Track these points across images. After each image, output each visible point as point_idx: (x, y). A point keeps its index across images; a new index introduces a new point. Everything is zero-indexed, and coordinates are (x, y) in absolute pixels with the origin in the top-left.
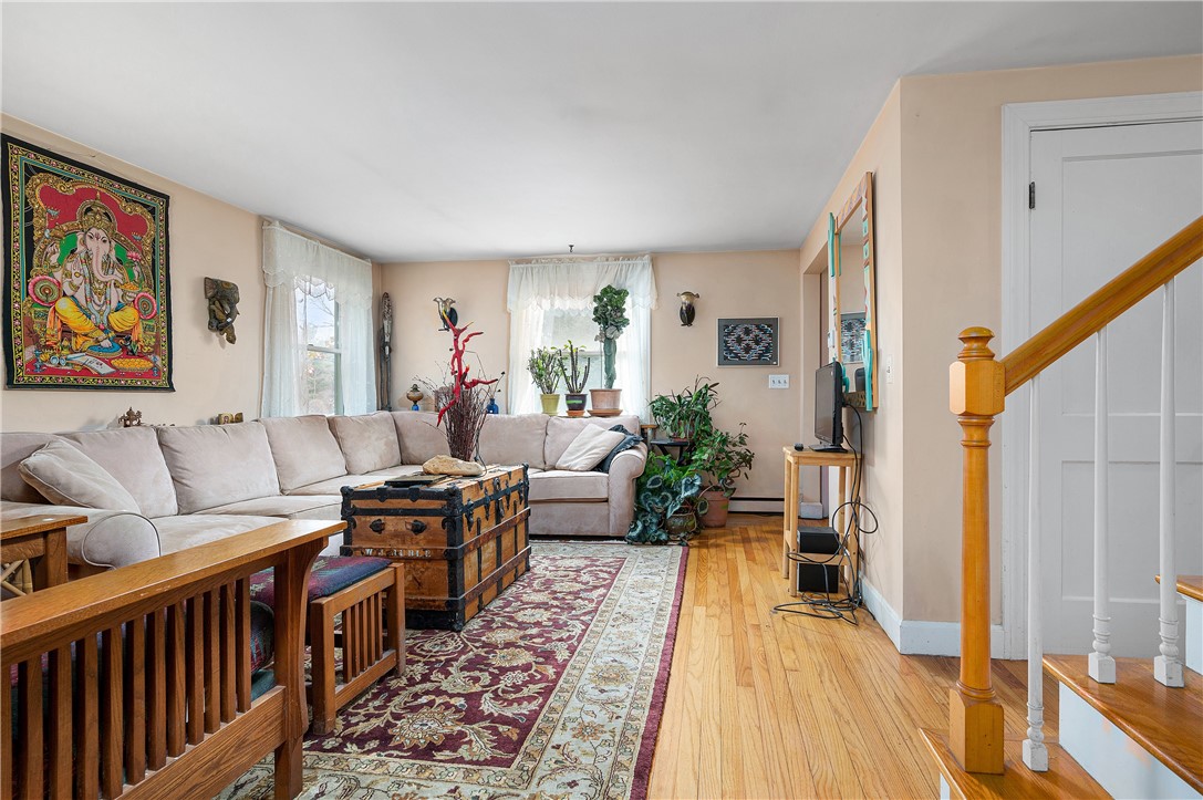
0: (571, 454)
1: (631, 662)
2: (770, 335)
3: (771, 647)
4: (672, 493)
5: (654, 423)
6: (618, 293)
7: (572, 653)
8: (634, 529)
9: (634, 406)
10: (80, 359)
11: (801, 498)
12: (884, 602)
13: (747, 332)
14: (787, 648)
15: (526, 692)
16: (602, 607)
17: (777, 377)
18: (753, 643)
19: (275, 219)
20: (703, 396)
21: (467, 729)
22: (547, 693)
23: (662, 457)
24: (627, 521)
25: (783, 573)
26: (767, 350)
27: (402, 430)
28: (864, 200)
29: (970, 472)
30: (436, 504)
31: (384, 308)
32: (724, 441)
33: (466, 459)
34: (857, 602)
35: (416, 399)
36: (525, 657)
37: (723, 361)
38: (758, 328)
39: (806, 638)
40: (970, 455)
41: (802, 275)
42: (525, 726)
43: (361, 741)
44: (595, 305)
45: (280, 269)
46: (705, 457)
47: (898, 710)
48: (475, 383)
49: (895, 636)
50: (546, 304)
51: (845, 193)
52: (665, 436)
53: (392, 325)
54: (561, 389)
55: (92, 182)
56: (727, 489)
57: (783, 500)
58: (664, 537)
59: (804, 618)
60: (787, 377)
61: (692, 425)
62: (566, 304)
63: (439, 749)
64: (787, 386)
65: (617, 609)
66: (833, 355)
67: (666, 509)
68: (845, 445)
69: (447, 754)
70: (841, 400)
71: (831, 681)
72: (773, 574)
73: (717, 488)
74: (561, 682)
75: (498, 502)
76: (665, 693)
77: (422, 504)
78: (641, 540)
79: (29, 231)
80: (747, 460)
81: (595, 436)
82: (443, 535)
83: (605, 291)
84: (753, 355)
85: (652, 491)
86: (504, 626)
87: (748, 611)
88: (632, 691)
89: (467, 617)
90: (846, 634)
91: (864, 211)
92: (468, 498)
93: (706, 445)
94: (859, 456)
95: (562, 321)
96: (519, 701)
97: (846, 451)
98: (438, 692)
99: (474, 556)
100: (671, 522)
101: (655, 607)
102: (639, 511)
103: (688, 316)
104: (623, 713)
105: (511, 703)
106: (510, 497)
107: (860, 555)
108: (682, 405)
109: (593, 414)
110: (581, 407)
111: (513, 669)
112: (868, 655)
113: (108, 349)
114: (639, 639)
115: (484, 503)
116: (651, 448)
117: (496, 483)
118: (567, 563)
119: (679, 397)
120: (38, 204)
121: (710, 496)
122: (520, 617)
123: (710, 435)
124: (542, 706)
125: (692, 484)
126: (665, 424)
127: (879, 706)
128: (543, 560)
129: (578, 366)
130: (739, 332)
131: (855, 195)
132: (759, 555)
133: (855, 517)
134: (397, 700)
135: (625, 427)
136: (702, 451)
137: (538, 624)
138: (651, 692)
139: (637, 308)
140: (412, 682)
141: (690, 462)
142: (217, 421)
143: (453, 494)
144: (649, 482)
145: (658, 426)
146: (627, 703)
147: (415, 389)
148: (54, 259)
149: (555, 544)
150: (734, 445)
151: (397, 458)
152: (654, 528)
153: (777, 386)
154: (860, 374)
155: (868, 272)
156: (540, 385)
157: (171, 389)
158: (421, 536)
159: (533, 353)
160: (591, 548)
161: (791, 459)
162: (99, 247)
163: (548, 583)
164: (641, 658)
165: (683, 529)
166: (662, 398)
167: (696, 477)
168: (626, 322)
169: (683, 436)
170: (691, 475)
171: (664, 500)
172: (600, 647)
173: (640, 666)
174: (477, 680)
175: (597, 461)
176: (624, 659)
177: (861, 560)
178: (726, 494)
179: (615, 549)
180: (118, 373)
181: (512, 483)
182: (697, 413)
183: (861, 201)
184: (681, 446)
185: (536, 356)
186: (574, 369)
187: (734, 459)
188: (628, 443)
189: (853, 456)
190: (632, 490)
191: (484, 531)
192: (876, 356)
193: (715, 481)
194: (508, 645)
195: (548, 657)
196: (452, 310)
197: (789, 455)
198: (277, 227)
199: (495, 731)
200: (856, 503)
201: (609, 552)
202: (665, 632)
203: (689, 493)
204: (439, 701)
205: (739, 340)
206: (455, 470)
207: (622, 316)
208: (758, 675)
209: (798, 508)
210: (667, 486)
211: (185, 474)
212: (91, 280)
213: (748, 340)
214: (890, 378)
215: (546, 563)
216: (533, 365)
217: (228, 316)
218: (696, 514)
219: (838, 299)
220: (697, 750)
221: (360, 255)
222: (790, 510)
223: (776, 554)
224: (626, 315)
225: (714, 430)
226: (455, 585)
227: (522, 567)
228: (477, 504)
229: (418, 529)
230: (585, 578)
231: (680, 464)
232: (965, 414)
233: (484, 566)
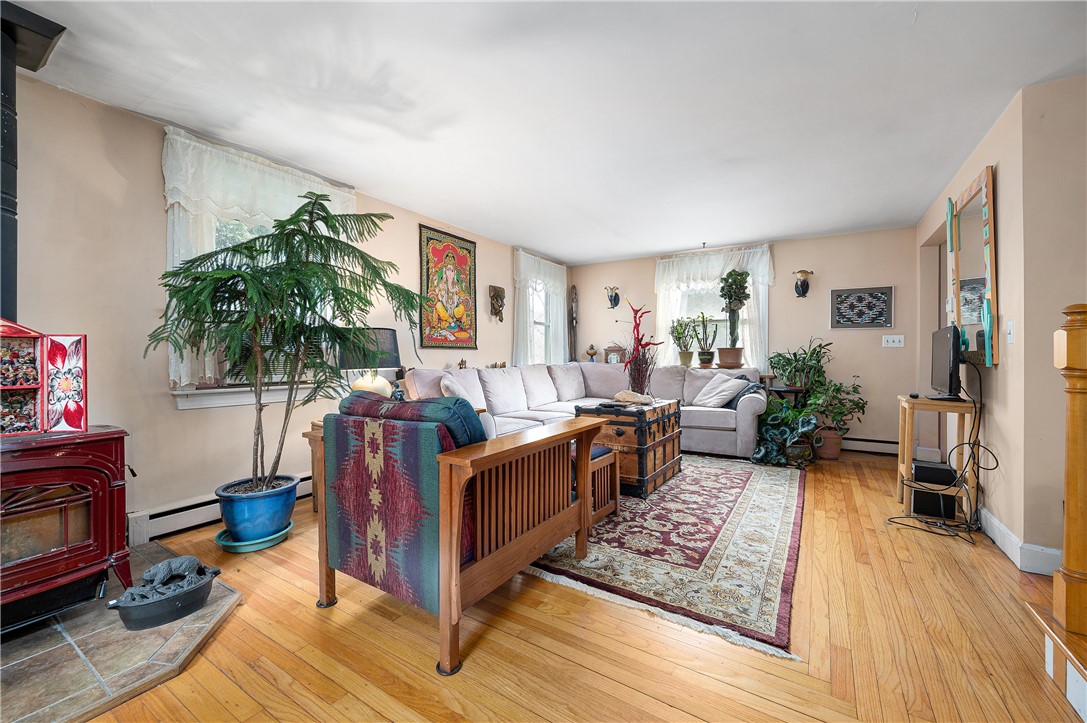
0: (705, 395)
1: (769, 534)
2: (884, 301)
3: (886, 545)
4: (790, 429)
5: (771, 373)
6: (741, 274)
7: (724, 522)
8: (758, 453)
9: (753, 360)
10: (444, 333)
11: (916, 441)
12: (1003, 527)
13: (860, 300)
14: (902, 548)
15: (697, 536)
16: (740, 499)
17: (890, 338)
18: (868, 539)
19: (520, 247)
20: (817, 354)
21: (665, 547)
22: (712, 539)
23: (780, 400)
24: (753, 446)
25: (897, 498)
26: (881, 314)
27: (587, 375)
28: (984, 190)
29: (1073, 411)
30: (631, 419)
31: (573, 295)
32: (838, 390)
33: (642, 393)
34: (975, 529)
35: (592, 354)
36: (693, 520)
37: (836, 324)
38: (871, 295)
39: (920, 545)
40: (1073, 400)
41: (918, 249)
42: (703, 554)
43: (609, 541)
44: (721, 285)
45: (522, 277)
46: (820, 402)
47: (1012, 605)
48: (647, 344)
49: (1016, 557)
50: (683, 287)
51: (964, 182)
52: (781, 385)
53: (577, 306)
54: (695, 348)
55: (448, 241)
56: (841, 429)
57: (897, 443)
58: (783, 461)
59: (917, 532)
60: (902, 337)
61: (807, 377)
62: (698, 286)
63: (653, 553)
64: (902, 345)
65: (752, 502)
66: (951, 319)
67: (785, 440)
68: (963, 395)
69: (657, 557)
70: (959, 357)
71: (944, 575)
72: (888, 499)
73: (830, 428)
74: (720, 535)
75: (664, 422)
76: (798, 555)
77: (622, 418)
78: (763, 461)
79: (428, 269)
80: (860, 406)
81: (724, 383)
82: (635, 438)
83: (730, 275)
84: (866, 318)
85: (771, 425)
86: (673, 500)
87: (863, 519)
88: (772, 550)
89: (649, 492)
90: (962, 549)
91: (984, 197)
92: (649, 417)
93: (819, 393)
94: (978, 406)
95: (694, 299)
96: (695, 541)
97: (964, 401)
98: (642, 527)
99: (652, 454)
100: (789, 450)
101: (783, 506)
102: (761, 441)
103: (803, 289)
104: (768, 559)
105: (690, 540)
106: (670, 419)
107: (980, 490)
108: (797, 361)
109: (720, 366)
110: (710, 361)
111: (687, 524)
112: (985, 566)
113: (453, 328)
114: (773, 522)
115: (657, 421)
116: (769, 393)
117: (663, 409)
118: (708, 470)
119: (795, 354)
120: (431, 256)
121: (825, 433)
122: (682, 496)
123: (822, 384)
124: (710, 546)
125: (809, 422)
126: (782, 375)
127: (991, 597)
128: (690, 467)
129: (708, 330)
130: (852, 300)
131: (975, 184)
132: (873, 483)
133: (974, 456)
134: (620, 527)
135: (748, 377)
136: (816, 397)
137: (695, 503)
138: (787, 552)
139: (757, 285)
140: (625, 520)
141: (804, 405)
142: (495, 366)
143: (641, 414)
144: (769, 419)
145: (776, 377)
146: (770, 554)
147: (592, 347)
148: (436, 282)
149: (695, 457)
150: (848, 393)
151: (584, 394)
152: (775, 453)
153: (891, 345)
154: (980, 335)
155: (987, 251)
156: (679, 345)
157: (476, 348)
158: (621, 438)
159: (673, 322)
160: (724, 463)
161: (906, 405)
162: (451, 275)
163: (696, 481)
164: (776, 533)
165: (799, 457)
166: (780, 355)
167: (812, 417)
168: (747, 296)
169: (798, 384)
170: (808, 415)
171: (783, 433)
172: (743, 522)
173: (775, 537)
174: (664, 526)
175: (726, 401)
176: (763, 531)
177: (980, 493)
178: (840, 433)
179: (743, 465)
180: (457, 340)
181: (672, 411)
182: (811, 368)
183: (981, 189)
184: (796, 393)
185: (675, 324)
186: (705, 332)
187: (847, 405)
188: (752, 388)
189: (972, 405)
190: (755, 423)
191: (657, 440)
192: (996, 320)
193: (829, 422)
194: (678, 511)
195: (708, 521)
196: (616, 294)
197: (904, 402)
198: (521, 252)
199: (683, 552)
200: (975, 444)
201: (738, 468)
202: (792, 521)
203: (806, 429)
204: (645, 531)
205: (852, 307)
206: (636, 400)
207: (744, 292)
208: (873, 558)
209: (914, 451)
210: (784, 423)
211: (490, 394)
212: (448, 292)
213: (861, 306)
214: (1010, 339)
215: (692, 469)
216: (674, 331)
217: (500, 306)
218: (812, 446)
219: (957, 270)
220: (825, 588)
221: (560, 262)
222: (904, 451)
223: (890, 486)
224: (747, 291)
225: (828, 381)
226: (642, 472)
227: (677, 470)
228: (653, 422)
229: (620, 434)
230: (724, 481)
231: (795, 407)
232: (1066, 369)
233: (657, 462)
